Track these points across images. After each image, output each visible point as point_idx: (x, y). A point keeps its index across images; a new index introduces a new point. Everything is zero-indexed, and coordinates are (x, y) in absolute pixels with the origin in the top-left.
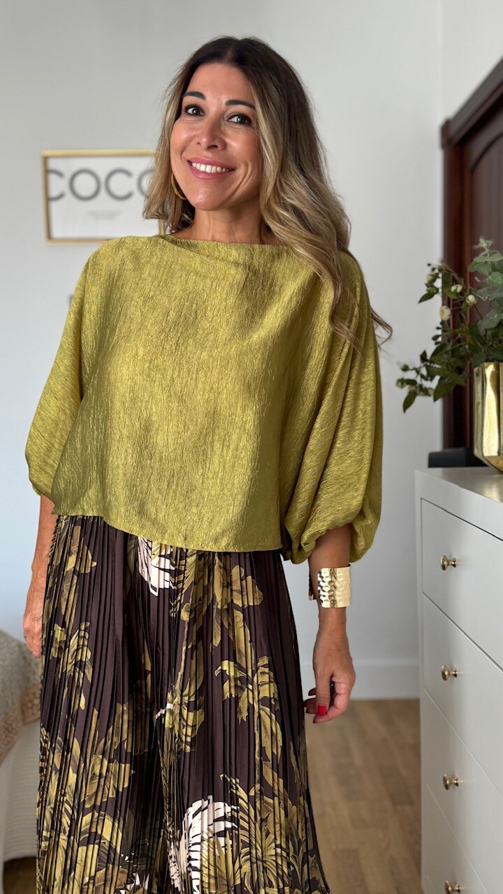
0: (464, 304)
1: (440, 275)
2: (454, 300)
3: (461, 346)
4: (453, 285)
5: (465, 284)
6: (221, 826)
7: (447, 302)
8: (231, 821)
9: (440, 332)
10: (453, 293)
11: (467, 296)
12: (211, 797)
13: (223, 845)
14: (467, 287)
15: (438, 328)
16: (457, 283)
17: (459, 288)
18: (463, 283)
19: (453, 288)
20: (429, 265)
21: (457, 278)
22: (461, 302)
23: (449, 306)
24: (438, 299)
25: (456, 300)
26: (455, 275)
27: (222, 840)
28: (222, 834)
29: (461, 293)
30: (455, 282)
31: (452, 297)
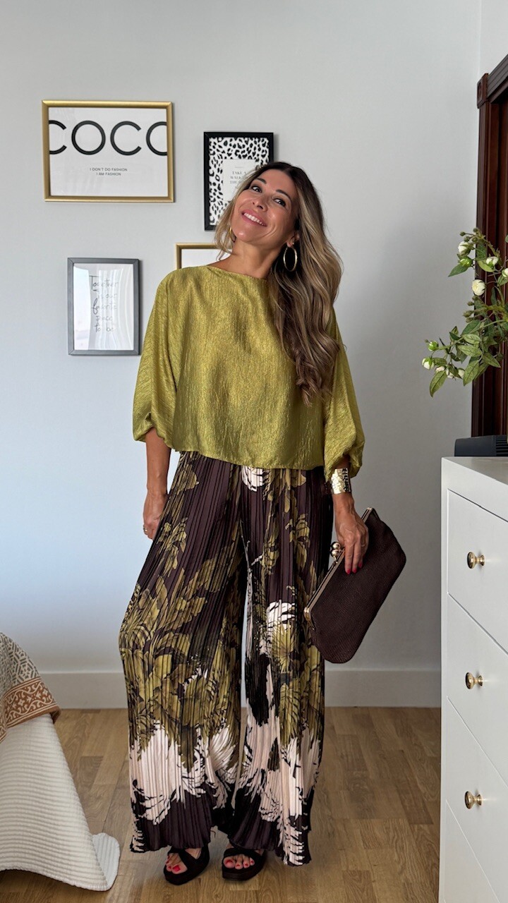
0: (499, 278)
1: (474, 246)
2: (489, 273)
3: (496, 324)
4: (488, 256)
5: (501, 256)
6: (285, 618)
7: (481, 275)
8: (292, 614)
9: (472, 308)
10: (488, 265)
11: (504, 269)
12: (280, 601)
13: (285, 628)
14: (503, 259)
15: (471, 304)
16: (493, 255)
17: (495, 261)
18: (498, 255)
19: (488, 261)
20: (463, 234)
21: (493, 250)
22: (497, 276)
23: (484, 281)
24: (472, 271)
25: (492, 273)
26: (491, 246)
27: (285, 626)
28: (285, 622)
29: (497, 266)
30: (490, 254)
31: (488, 269)
